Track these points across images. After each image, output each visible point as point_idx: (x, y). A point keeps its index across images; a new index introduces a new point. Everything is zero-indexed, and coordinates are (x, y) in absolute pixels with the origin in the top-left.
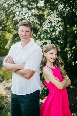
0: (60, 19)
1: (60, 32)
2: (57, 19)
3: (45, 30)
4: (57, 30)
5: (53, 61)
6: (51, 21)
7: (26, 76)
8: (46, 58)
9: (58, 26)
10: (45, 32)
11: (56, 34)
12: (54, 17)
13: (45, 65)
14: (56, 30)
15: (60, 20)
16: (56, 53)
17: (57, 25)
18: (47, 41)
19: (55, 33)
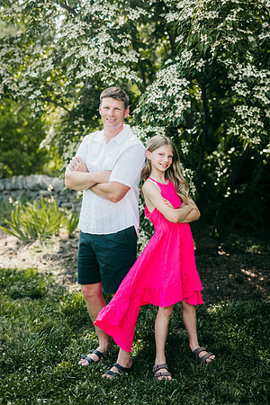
0: (185, 82)
1: (184, 112)
2: (179, 82)
3: (150, 105)
4: (179, 108)
5: (164, 170)
6: (166, 85)
7: (111, 196)
8: (150, 163)
9: (181, 97)
10: (151, 108)
11: (176, 116)
12: (172, 77)
13: (148, 177)
14: (176, 108)
15: (185, 85)
16: (171, 154)
17: (178, 96)
18: (156, 129)
19: (175, 113)
